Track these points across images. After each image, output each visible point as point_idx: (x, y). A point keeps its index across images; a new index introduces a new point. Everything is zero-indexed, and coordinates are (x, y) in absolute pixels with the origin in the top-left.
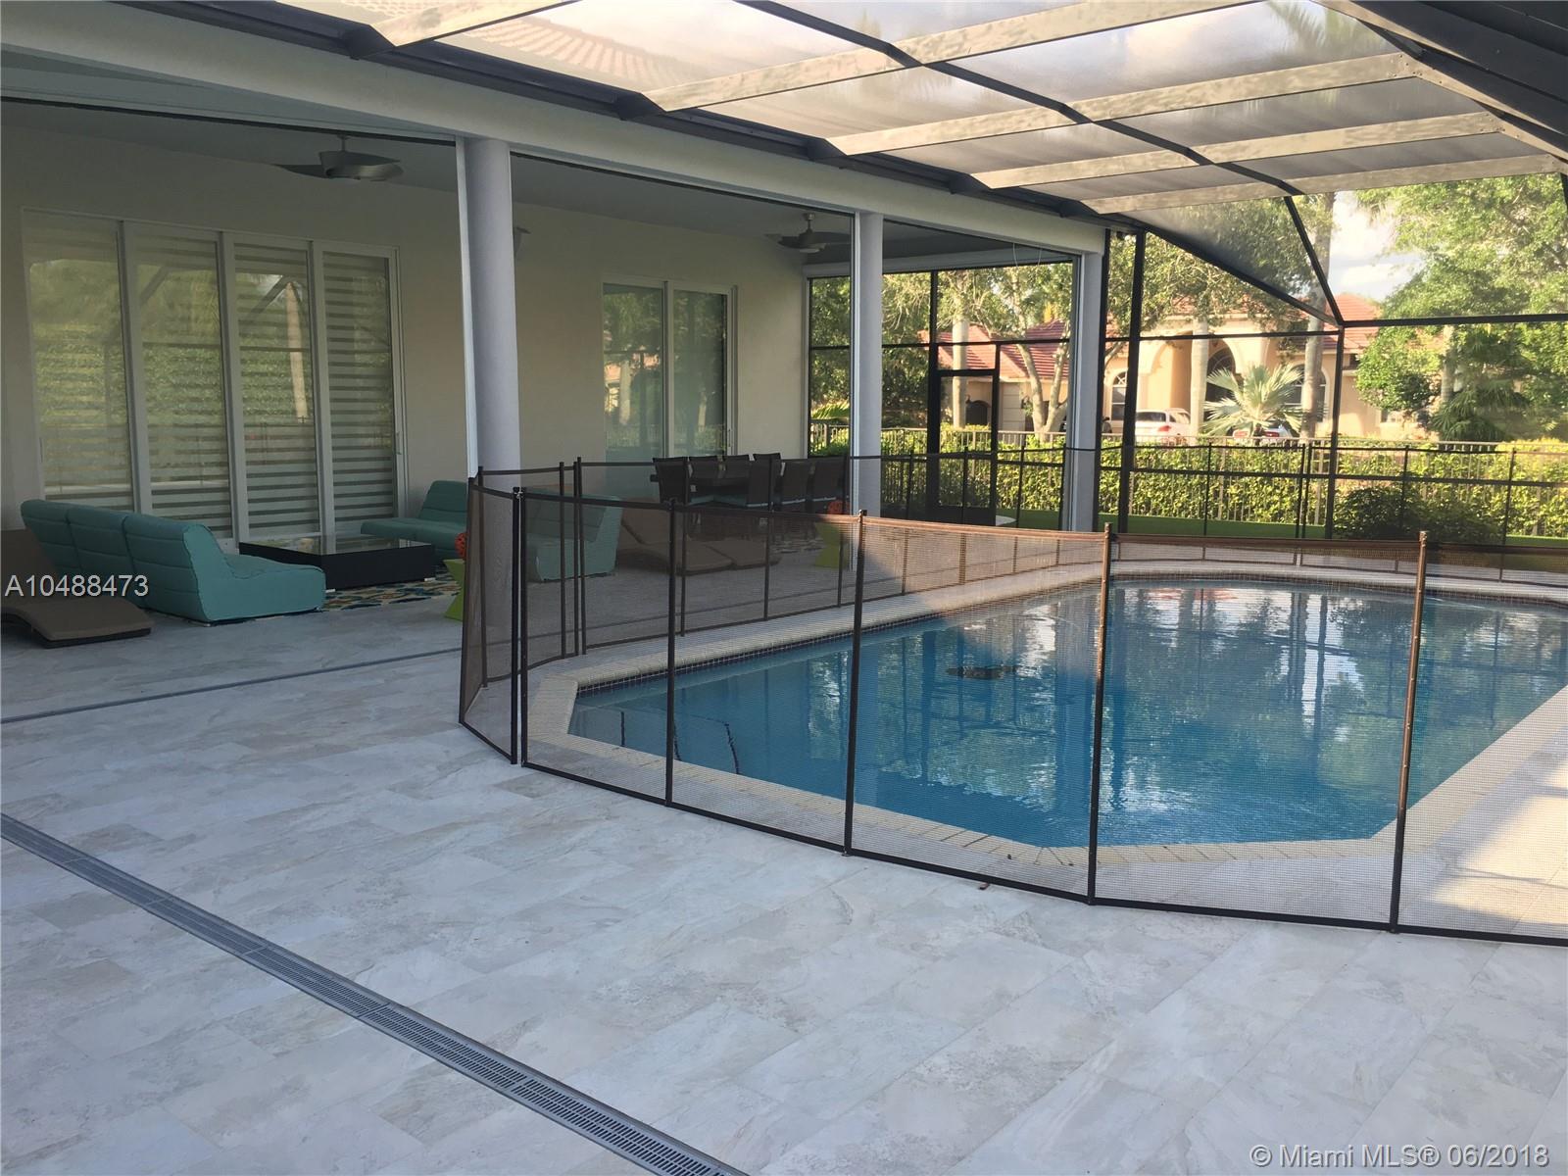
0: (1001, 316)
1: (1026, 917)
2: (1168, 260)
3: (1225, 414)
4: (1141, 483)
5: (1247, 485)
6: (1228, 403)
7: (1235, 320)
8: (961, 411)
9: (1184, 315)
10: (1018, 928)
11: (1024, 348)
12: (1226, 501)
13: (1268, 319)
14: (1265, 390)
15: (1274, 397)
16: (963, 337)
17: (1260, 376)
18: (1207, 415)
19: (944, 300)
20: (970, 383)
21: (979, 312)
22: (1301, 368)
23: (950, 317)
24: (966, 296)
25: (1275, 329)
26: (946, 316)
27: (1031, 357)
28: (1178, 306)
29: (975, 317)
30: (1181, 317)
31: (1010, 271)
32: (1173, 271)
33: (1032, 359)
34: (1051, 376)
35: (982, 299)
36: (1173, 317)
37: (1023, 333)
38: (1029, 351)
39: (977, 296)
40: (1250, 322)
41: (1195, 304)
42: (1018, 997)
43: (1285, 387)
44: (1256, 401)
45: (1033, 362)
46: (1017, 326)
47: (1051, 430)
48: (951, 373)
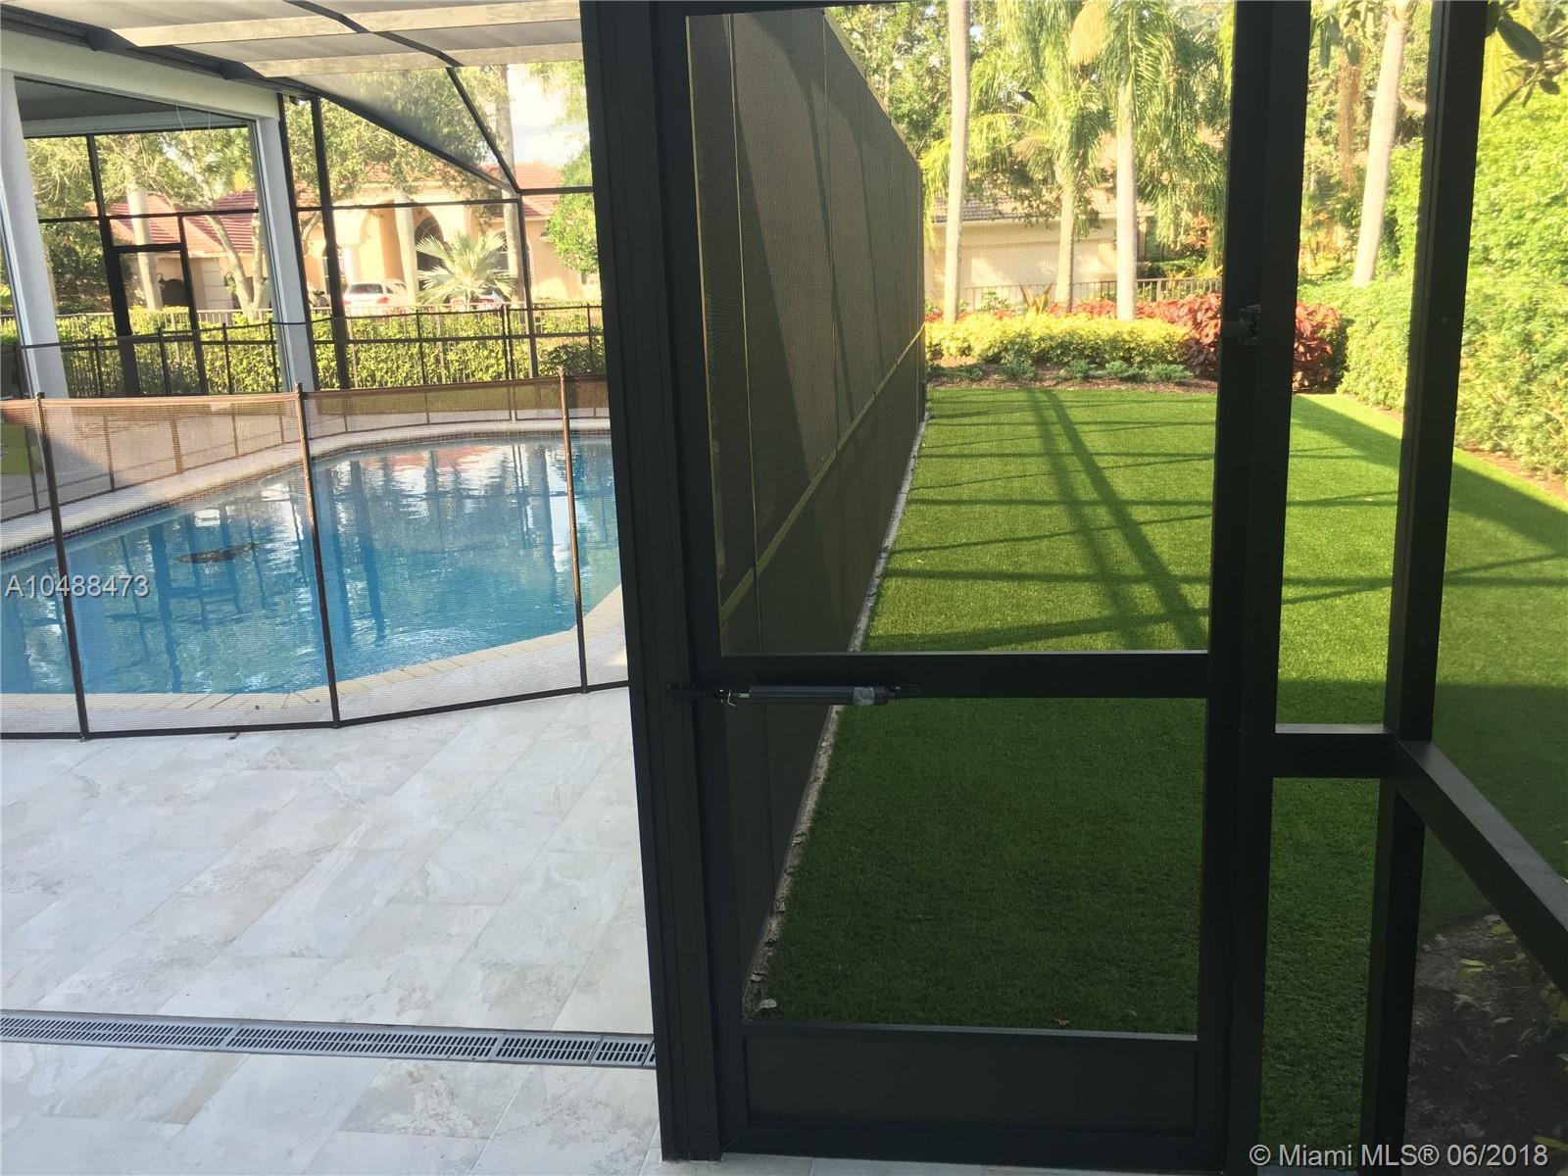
0: (181, 185)
1: (277, 751)
2: (352, 126)
3: (439, 283)
4: (362, 356)
5: (464, 351)
6: (440, 271)
7: (430, 188)
8: (155, 292)
9: (379, 183)
10: (271, 761)
11: (214, 219)
12: (447, 368)
13: (462, 186)
14: (473, 259)
15: (483, 264)
16: (143, 209)
17: (466, 245)
18: (422, 284)
19: (109, 166)
20: (160, 259)
21: (155, 181)
22: (503, 235)
23: (120, 187)
24: (135, 162)
25: (469, 196)
26: (115, 185)
27: (224, 229)
28: (371, 174)
29: (151, 186)
30: (376, 185)
31: (183, 135)
32: (359, 138)
33: (225, 231)
34: (250, 249)
35: (156, 165)
36: (368, 185)
37: (210, 203)
38: (220, 223)
39: (149, 162)
40: (444, 190)
41: (388, 172)
42: (275, 812)
43: (491, 254)
44: (466, 268)
45: (227, 235)
46: (202, 196)
47: (259, 307)
48: (136, 249)
